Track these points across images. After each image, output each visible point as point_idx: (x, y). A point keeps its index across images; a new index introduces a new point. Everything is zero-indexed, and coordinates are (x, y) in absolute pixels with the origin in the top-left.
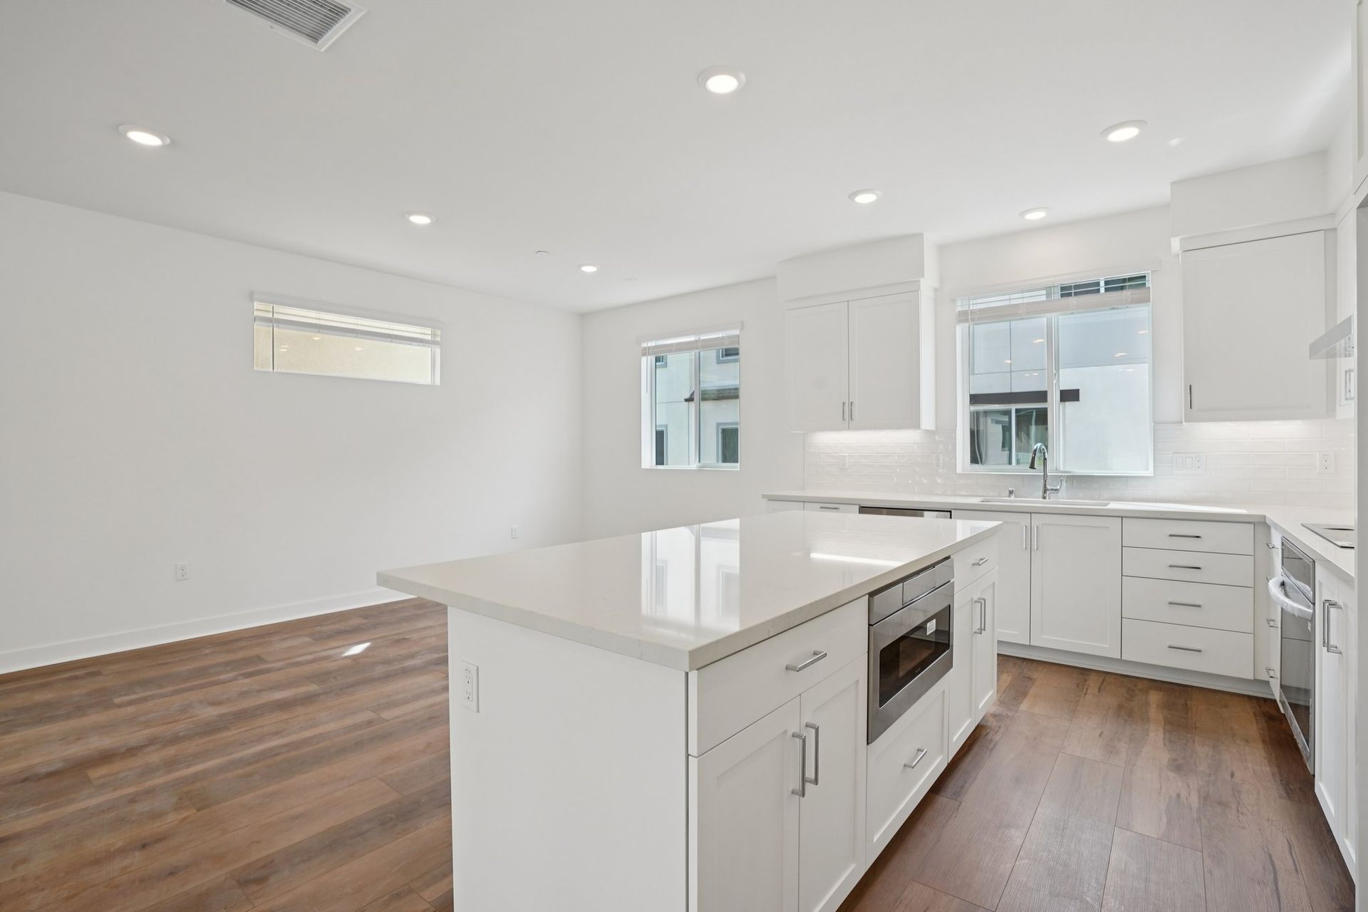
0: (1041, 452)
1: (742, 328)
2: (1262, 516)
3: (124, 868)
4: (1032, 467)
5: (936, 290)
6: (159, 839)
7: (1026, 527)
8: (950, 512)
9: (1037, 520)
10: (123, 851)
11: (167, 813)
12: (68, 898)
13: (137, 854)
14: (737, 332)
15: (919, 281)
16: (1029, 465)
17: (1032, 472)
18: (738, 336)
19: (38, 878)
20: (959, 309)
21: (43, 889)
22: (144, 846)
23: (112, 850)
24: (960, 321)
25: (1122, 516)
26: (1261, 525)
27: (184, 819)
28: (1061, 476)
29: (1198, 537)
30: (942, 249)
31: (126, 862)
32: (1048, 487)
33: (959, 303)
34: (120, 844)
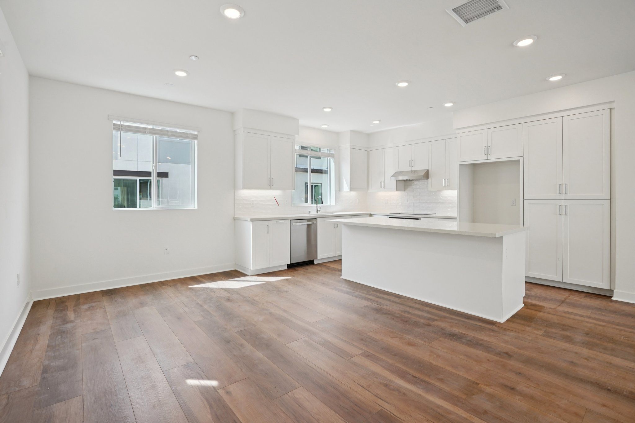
3: (528, 387)
6: (505, 387)
10: (520, 394)
11: (487, 393)
12: (553, 394)
13: (518, 388)
14: (196, 133)
19: (555, 412)
21: (557, 405)
22: (513, 389)
23: (522, 398)
27: (487, 385)
31: (525, 389)
34: (517, 397)
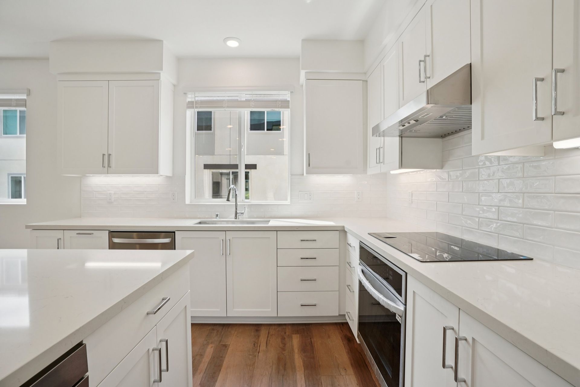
0: (233, 190)
1: (29, 94)
2: (343, 226)
4: (228, 200)
5: (174, 86)
7: (223, 240)
8: (174, 232)
9: (230, 235)
14: (24, 97)
15: (160, 73)
16: (226, 199)
17: (228, 203)
18: (25, 100)
20: (190, 100)
24: (189, 107)
25: (277, 230)
26: (343, 231)
28: (244, 205)
29: (314, 240)
30: (180, 60)
32: (238, 212)
33: (189, 96)
